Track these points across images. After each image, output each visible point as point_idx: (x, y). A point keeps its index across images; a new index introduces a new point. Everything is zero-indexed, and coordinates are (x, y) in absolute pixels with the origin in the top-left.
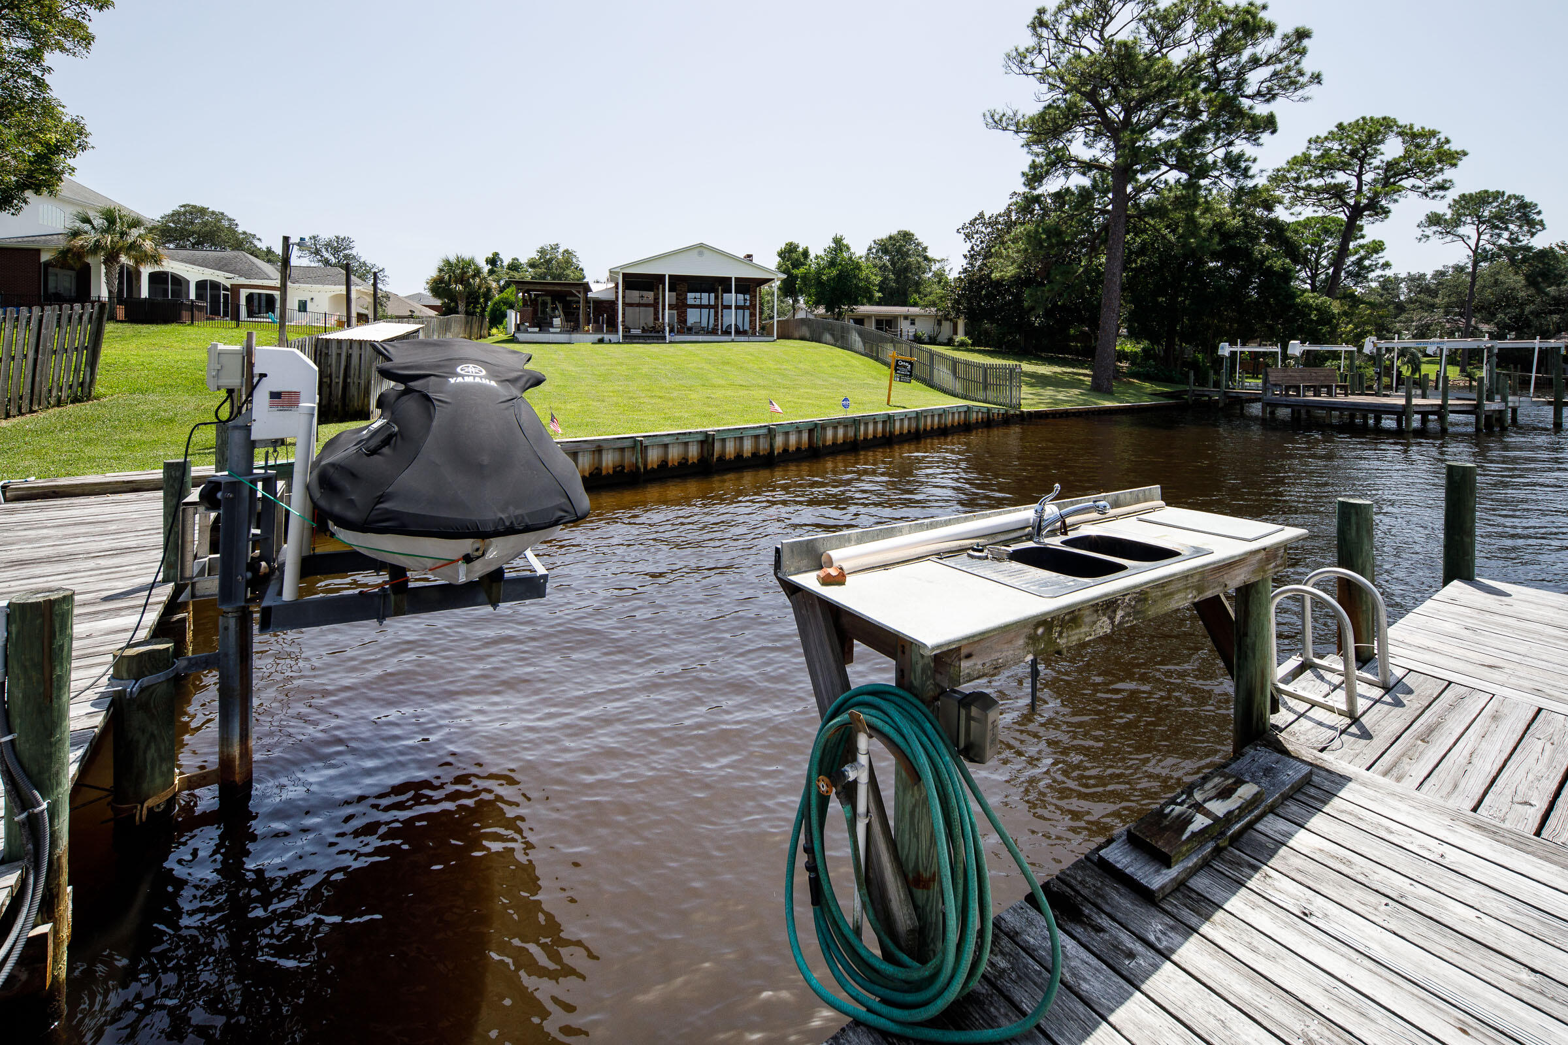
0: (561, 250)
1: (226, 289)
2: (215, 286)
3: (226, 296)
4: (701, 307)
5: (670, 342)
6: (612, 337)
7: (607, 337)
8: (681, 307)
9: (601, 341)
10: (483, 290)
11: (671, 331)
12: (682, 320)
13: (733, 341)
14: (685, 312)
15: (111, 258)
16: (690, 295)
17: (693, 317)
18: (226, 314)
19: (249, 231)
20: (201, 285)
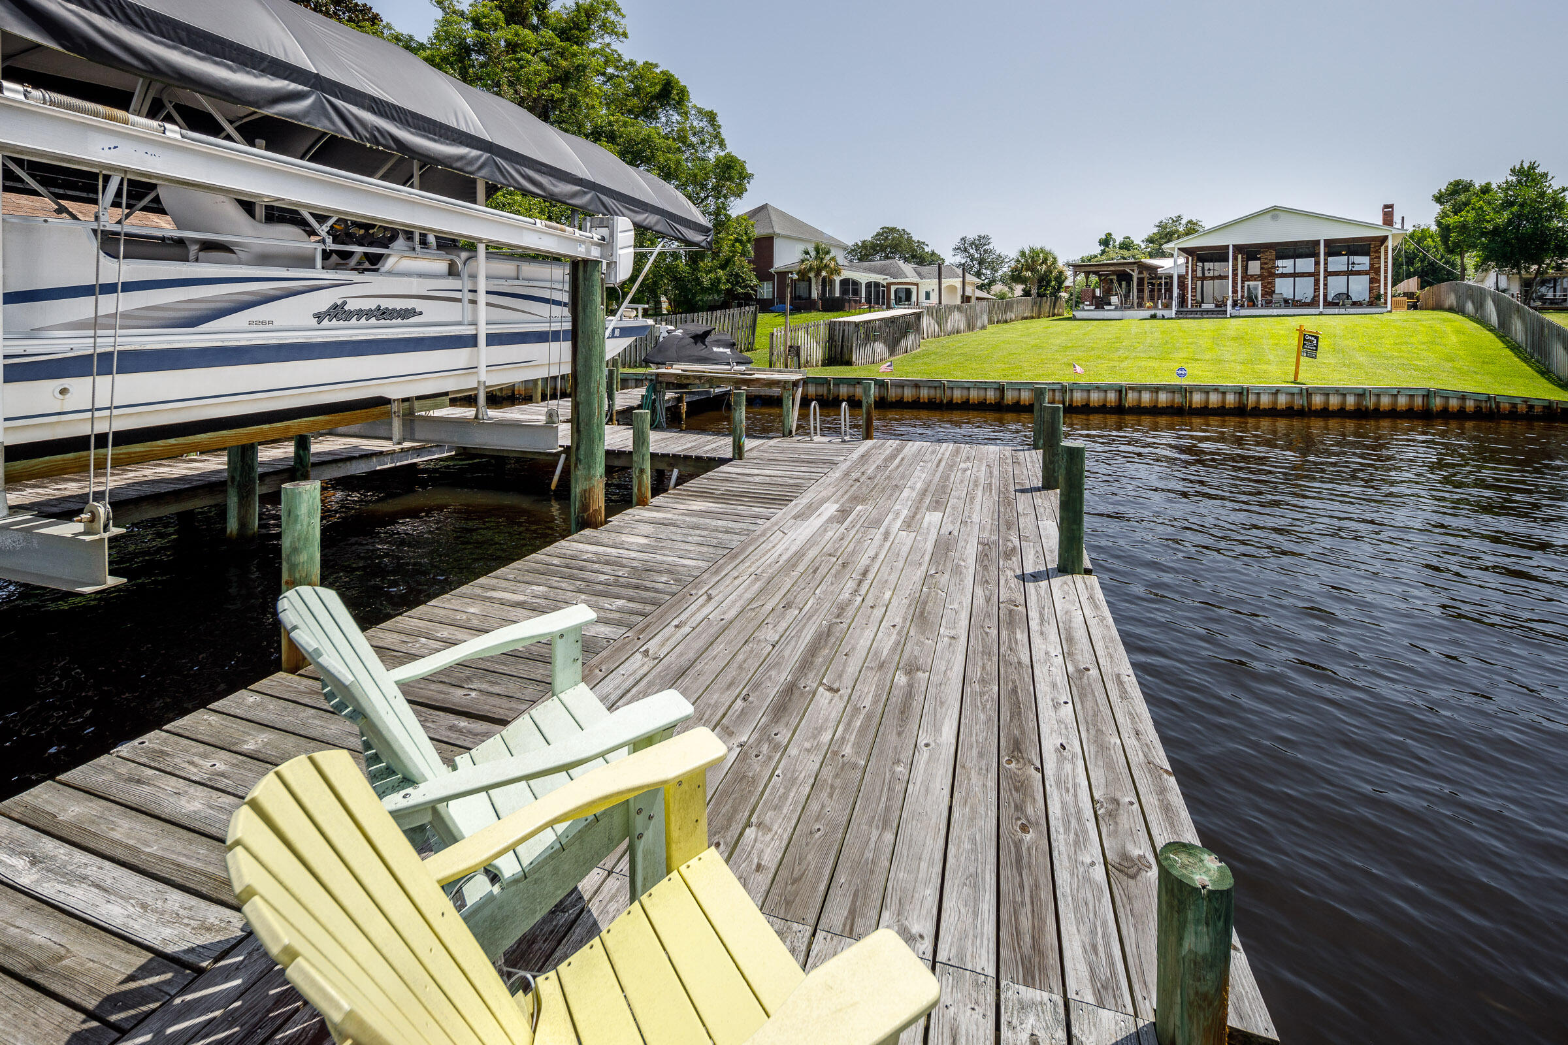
0: (1184, 222)
1: (883, 286)
2: (877, 285)
3: (883, 291)
4: (1295, 275)
5: (1231, 317)
6: (1166, 313)
7: (1160, 313)
8: (1268, 276)
9: (1154, 317)
10: (1055, 273)
11: (1235, 304)
12: (1269, 291)
13: (1321, 314)
14: (1272, 283)
15: (818, 273)
16: (1279, 263)
17: (1283, 288)
18: (883, 304)
19: (921, 240)
20: (869, 285)
